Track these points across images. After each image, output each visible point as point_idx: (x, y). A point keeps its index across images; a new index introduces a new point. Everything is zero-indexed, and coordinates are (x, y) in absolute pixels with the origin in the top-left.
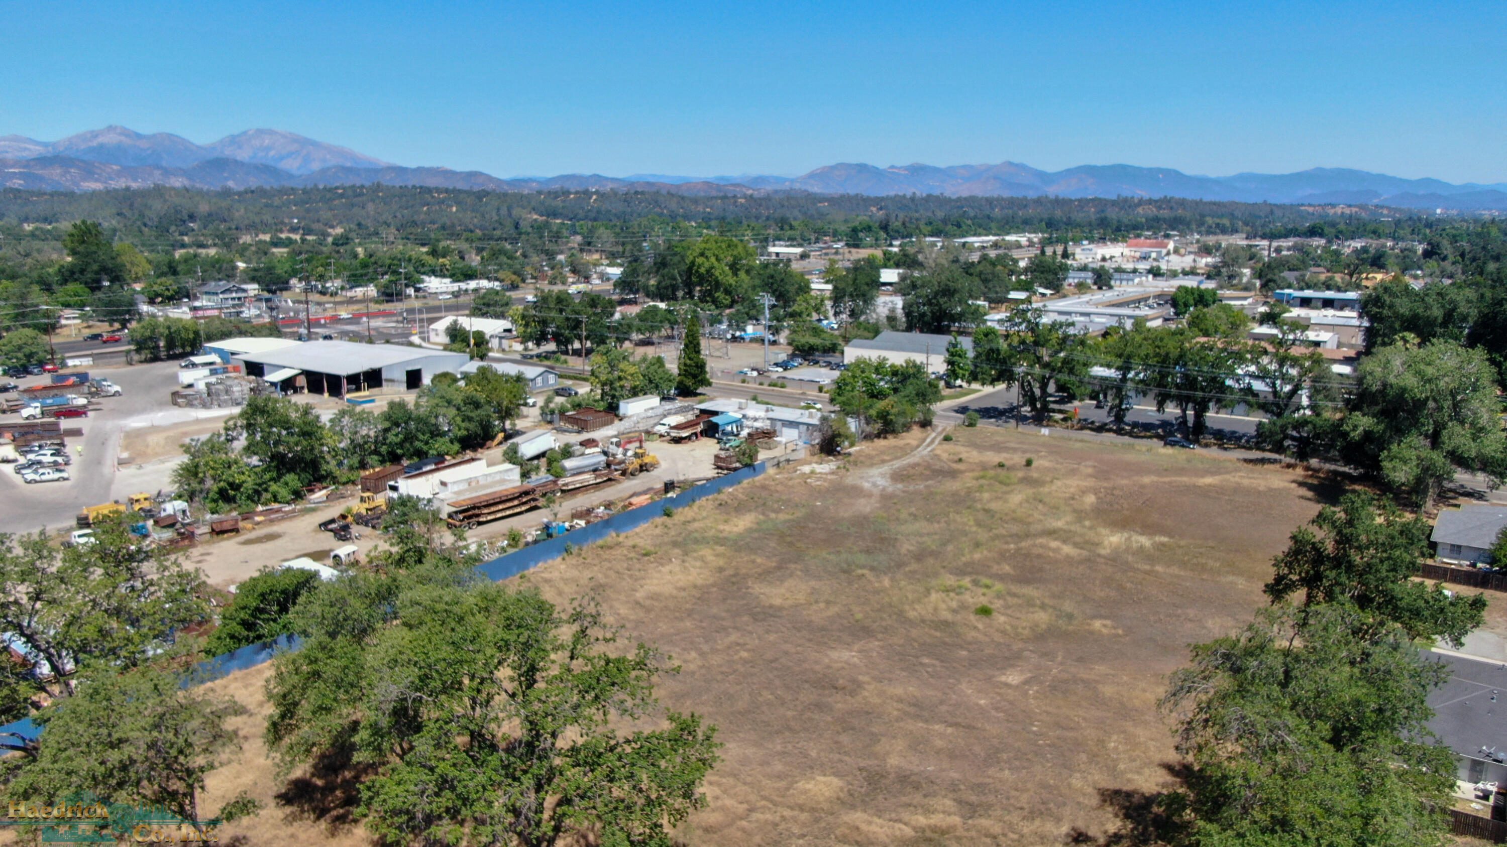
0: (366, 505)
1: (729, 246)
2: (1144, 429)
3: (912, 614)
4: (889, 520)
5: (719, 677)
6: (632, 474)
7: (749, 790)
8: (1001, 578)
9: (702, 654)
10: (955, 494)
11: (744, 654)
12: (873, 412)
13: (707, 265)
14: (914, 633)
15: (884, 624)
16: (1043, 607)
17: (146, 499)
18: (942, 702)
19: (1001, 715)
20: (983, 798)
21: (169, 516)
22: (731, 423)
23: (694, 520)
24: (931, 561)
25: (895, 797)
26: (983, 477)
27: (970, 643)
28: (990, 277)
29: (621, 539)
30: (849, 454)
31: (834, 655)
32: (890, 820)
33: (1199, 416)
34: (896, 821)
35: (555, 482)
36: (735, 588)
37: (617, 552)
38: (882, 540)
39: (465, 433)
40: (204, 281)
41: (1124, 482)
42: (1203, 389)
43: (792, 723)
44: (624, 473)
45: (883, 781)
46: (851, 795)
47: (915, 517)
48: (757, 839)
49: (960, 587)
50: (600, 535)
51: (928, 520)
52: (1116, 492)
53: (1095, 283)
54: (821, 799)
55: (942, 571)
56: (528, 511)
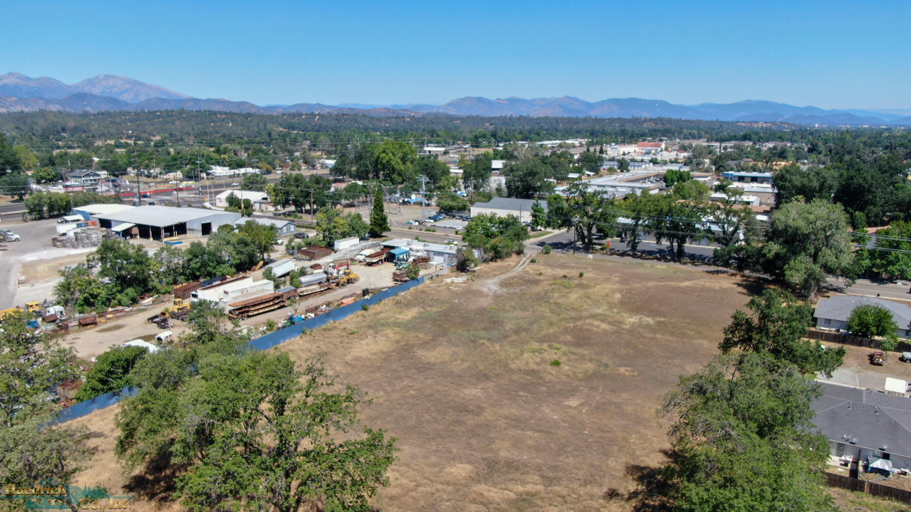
0: (177, 307)
1: (401, 147)
2: (649, 254)
3: (513, 366)
4: (498, 310)
5: (398, 406)
6: (343, 285)
7: (417, 474)
8: (566, 344)
9: (387, 393)
10: (538, 294)
11: (412, 392)
12: (488, 246)
13: (387, 158)
14: (515, 377)
15: (496, 372)
16: (590, 360)
17: (37, 305)
18: (531, 418)
19: (566, 424)
20: (557, 474)
21: (52, 315)
22: (403, 253)
23: (381, 312)
24: (524, 334)
25: (504, 475)
26: (554, 284)
27: (547, 383)
28: (557, 164)
29: (336, 324)
30: (474, 271)
31: (467, 391)
32: (501, 489)
33: (680, 246)
34: (504, 489)
35: (295, 291)
36: (406, 353)
37: (334, 332)
38: (495, 322)
39: (238, 261)
40: (72, 170)
41: (638, 285)
42: (682, 230)
43: (442, 433)
44: (338, 285)
45: (497, 466)
46: (478, 475)
47: (514, 308)
48: (422, 503)
49: (541, 349)
50: (324, 322)
51: (522, 310)
52: (633, 292)
53: (619, 168)
54: (460, 477)
55: (531, 340)
56: (278, 308)
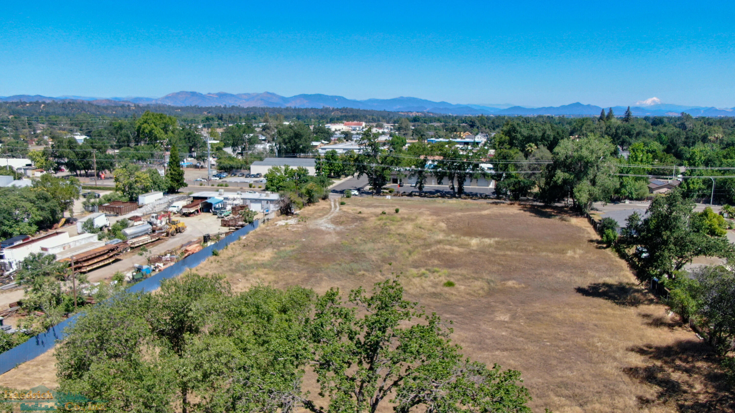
2: (432, 194)
4: (351, 244)
6: (173, 235)
8: (439, 267)
10: (375, 228)
12: (304, 191)
13: (149, 128)
16: (475, 278)
18: (483, 338)
19: (522, 339)
22: (218, 203)
23: (234, 256)
24: (394, 263)
26: (381, 219)
27: (459, 303)
30: (299, 214)
35: (124, 243)
38: (356, 255)
39: (40, 218)
41: (449, 216)
44: (168, 235)
47: (364, 241)
49: (423, 274)
50: (181, 270)
51: (372, 242)
52: (451, 221)
53: (345, 139)
55: (405, 267)
56: (113, 262)
